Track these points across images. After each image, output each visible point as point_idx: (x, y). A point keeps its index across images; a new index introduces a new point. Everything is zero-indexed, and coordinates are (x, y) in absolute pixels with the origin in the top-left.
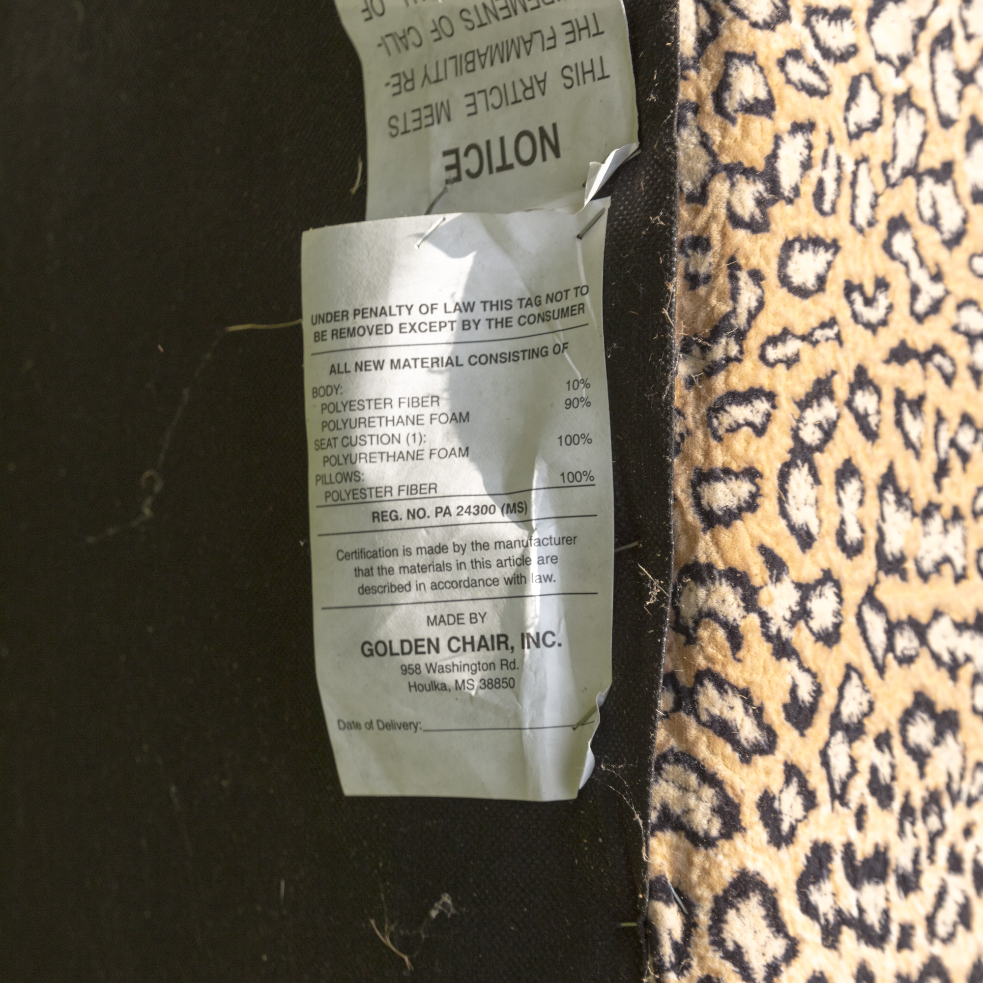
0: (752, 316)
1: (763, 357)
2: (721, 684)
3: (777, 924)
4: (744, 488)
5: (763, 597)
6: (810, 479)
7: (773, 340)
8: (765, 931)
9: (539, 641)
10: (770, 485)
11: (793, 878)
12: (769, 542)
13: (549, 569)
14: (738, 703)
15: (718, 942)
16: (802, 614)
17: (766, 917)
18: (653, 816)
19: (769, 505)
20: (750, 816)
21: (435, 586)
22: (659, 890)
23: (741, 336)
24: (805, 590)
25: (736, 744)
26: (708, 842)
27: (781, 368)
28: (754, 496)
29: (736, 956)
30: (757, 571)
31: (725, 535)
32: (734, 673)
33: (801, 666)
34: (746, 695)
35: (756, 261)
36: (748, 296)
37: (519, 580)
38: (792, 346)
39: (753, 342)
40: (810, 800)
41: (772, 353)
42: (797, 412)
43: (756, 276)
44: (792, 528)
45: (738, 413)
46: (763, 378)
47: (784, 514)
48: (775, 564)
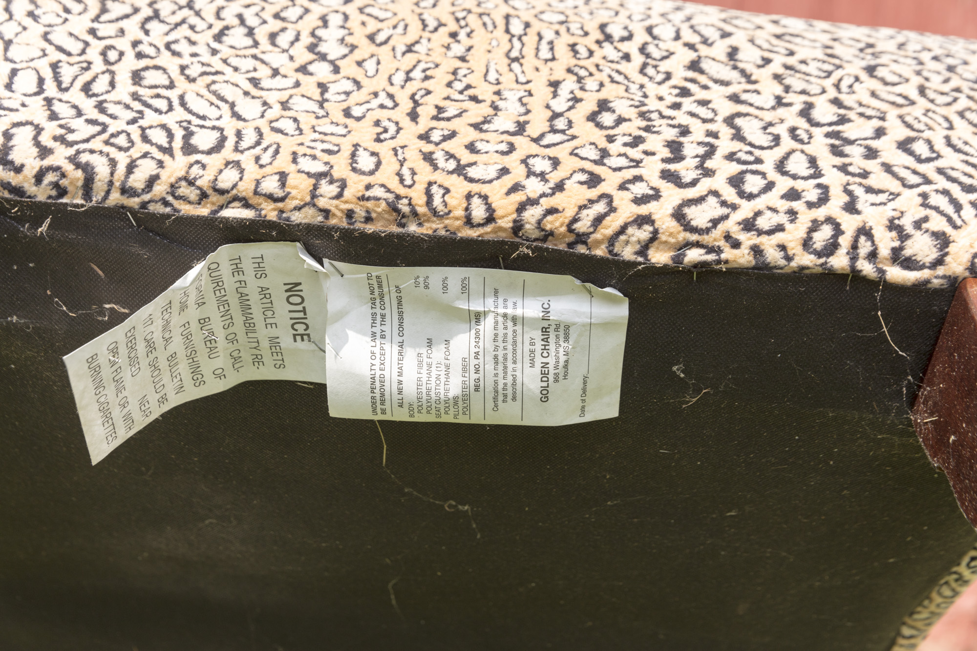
0: (389, 191)
1: (410, 187)
2: (575, 220)
3: (700, 200)
4: (476, 201)
5: (534, 195)
6: (474, 167)
7: (402, 181)
8: (703, 206)
9: (546, 311)
10: (475, 188)
11: (677, 190)
12: (505, 190)
13: (510, 304)
14: (585, 212)
15: (707, 231)
16: (542, 176)
17: (696, 205)
18: (640, 259)
19: (485, 189)
20: (643, 210)
21: (515, 362)
22: (678, 259)
23: (398, 197)
24: (530, 173)
25: (606, 215)
26: (656, 232)
27: (416, 178)
28: (480, 196)
29: (715, 222)
30: (518, 197)
31: (499, 213)
32: (570, 213)
33: (568, 178)
34: (582, 207)
35: (361, 187)
36: (378, 192)
37: (514, 319)
38: (406, 172)
39: (402, 191)
40: (638, 179)
41: (408, 182)
42: (439, 171)
43: (368, 187)
44: (498, 178)
45: (437, 202)
46: (420, 187)
47: (490, 181)
48: (516, 188)
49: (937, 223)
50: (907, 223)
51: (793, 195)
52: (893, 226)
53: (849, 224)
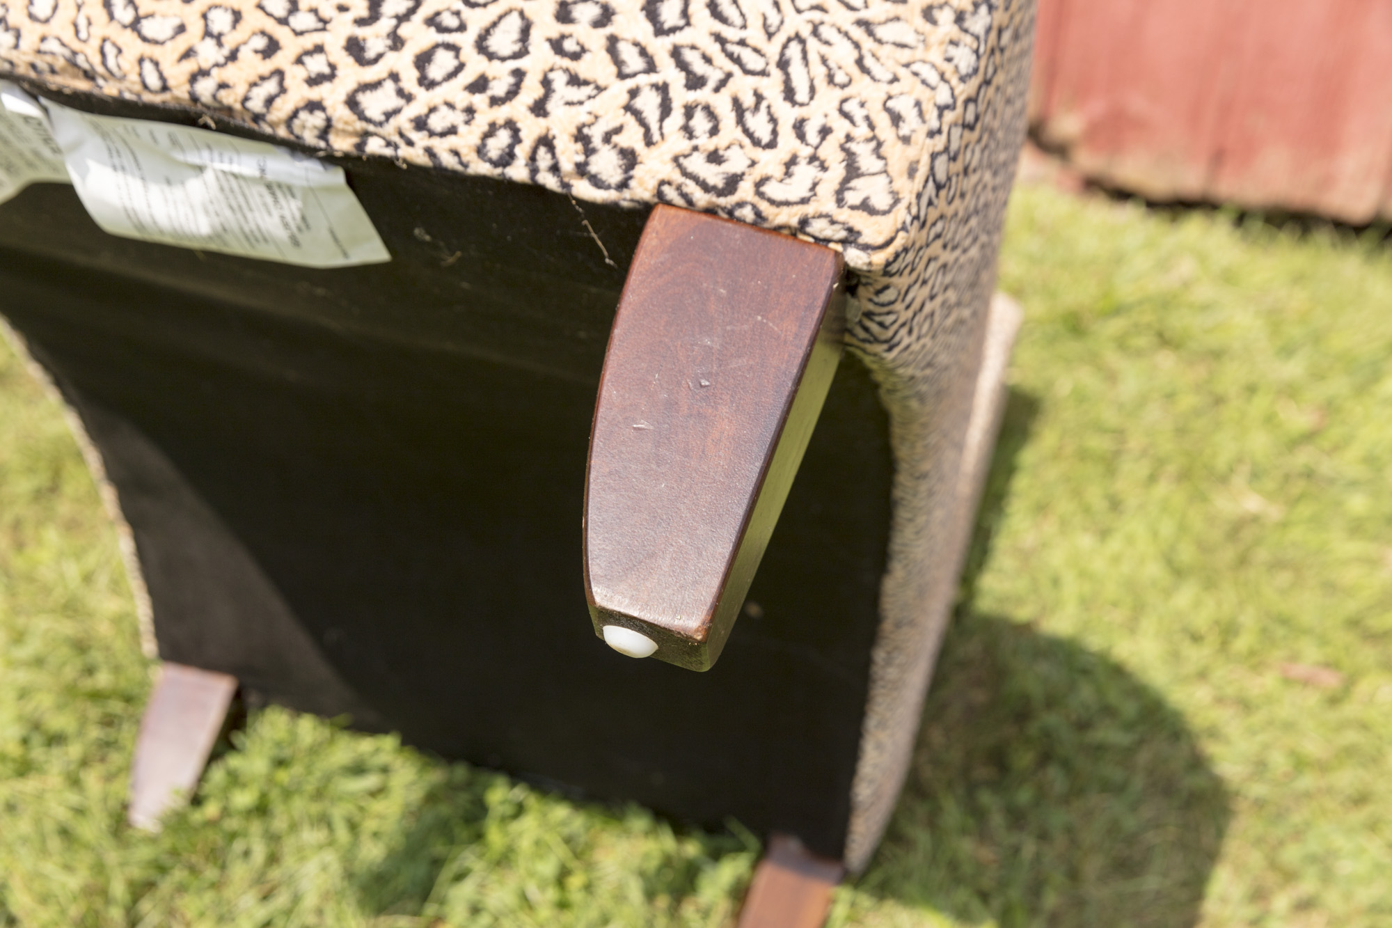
0: (63, 45)
1: (85, 41)
2: (246, 99)
3: (375, 86)
4: (148, 66)
5: (205, 65)
6: (150, 19)
7: (77, 32)
8: (379, 93)
9: (263, 171)
10: (148, 50)
11: (357, 67)
12: (177, 55)
13: (226, 158)
14: (255, 90)
15: (380, 124)
16: (218, 39)
17: (371, 90)
18: (322, 144)
19: (155, 51)
20: (315, 93)
21: (251, 210)
22: (360, 146)
23: (75, 53)
24: (207, 33)
25: (277, 96)
26: (329, 120)
27: (92, 29)
28: (152, 60)
29: (389, 115)
30: (190, 66)
31: (171, 82)
32: (240, 90)
33: (245, 43)
34: (254, 84)
35: (36, 39)
36: (52, 45)
37: (235, 176)
38: (82, 23)
39: (76, 45)
40: (319, 49)
41: (83, 35)
42: (114, 24)
43: (43, 39)
44: (173, 38)
45: (111, 62)
46: (95, 43)
47: (162, 43)
48: (188, 54)
49: (632, 137)
50: (596, 133)
51: (479, 85)
52: (581, 137)
53: (531, 128)
